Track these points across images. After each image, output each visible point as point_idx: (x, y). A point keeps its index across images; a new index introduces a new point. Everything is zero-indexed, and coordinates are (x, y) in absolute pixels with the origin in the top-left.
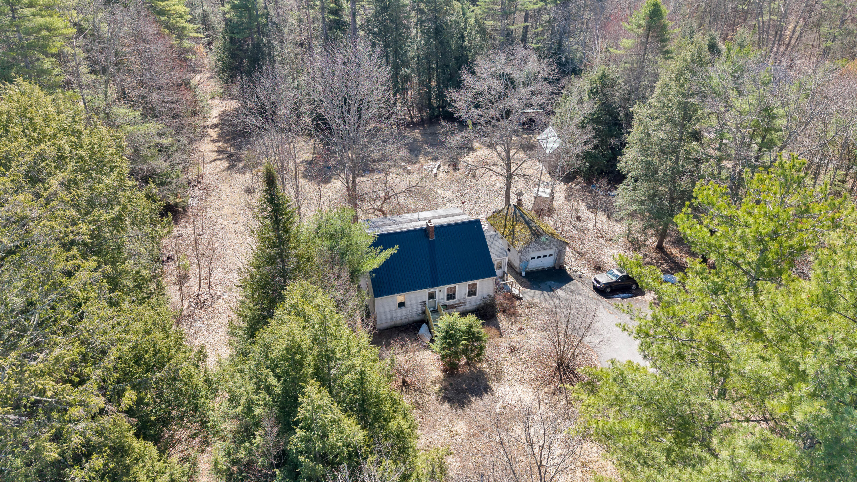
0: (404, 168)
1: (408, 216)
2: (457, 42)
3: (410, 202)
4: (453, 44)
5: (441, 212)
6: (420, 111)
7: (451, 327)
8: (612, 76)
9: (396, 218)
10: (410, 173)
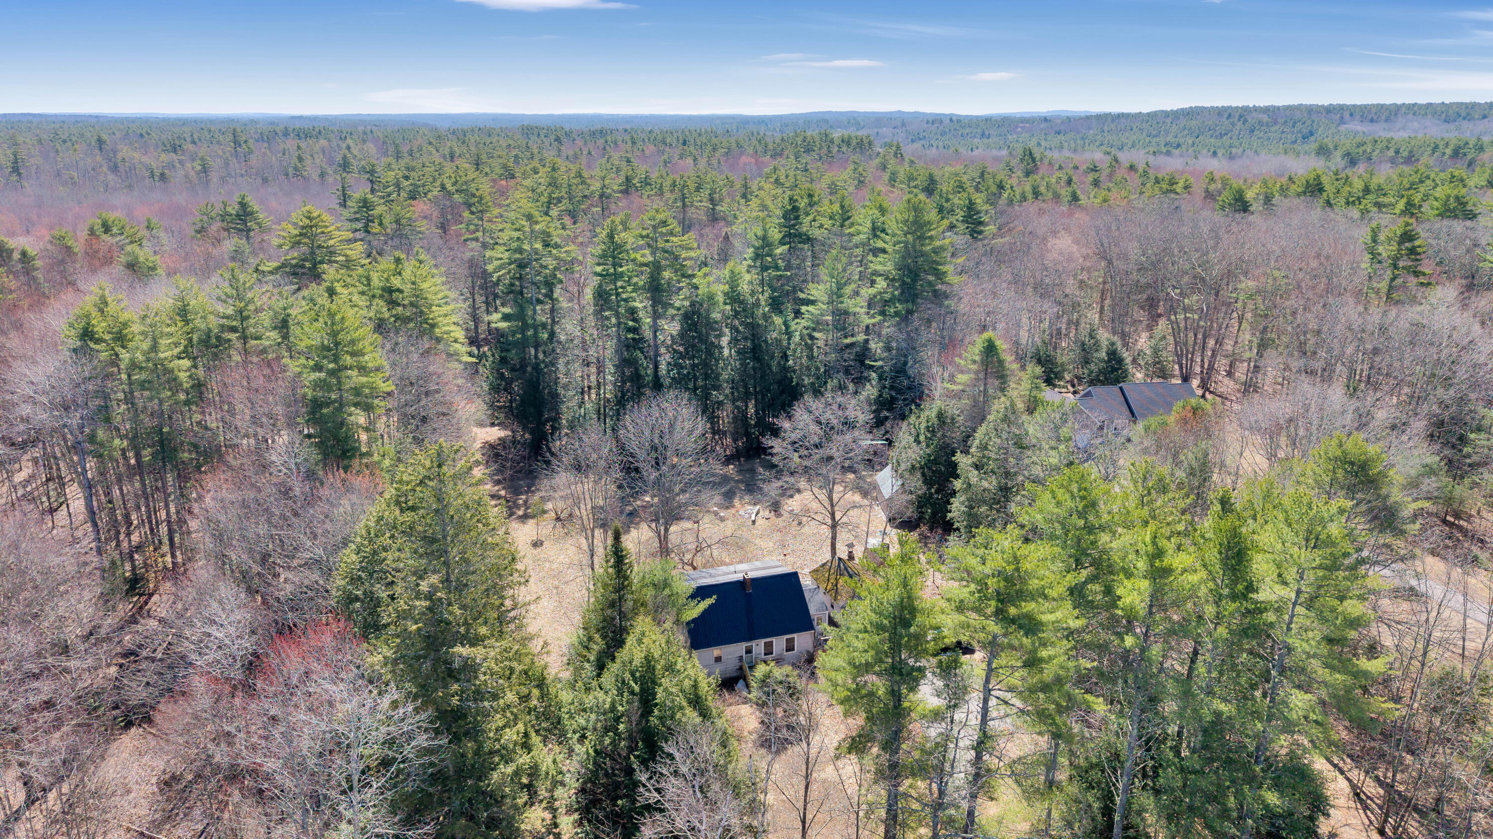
0: (716, 514)
1: (724, 568)
2: (779, 363)
3: (724, 555)
4: (774, 365)
5: (758, 564)
6: (735, 440)
7: (767, 676)
8: (949, 414)
9: (711, 571)
10: (722, 519)
